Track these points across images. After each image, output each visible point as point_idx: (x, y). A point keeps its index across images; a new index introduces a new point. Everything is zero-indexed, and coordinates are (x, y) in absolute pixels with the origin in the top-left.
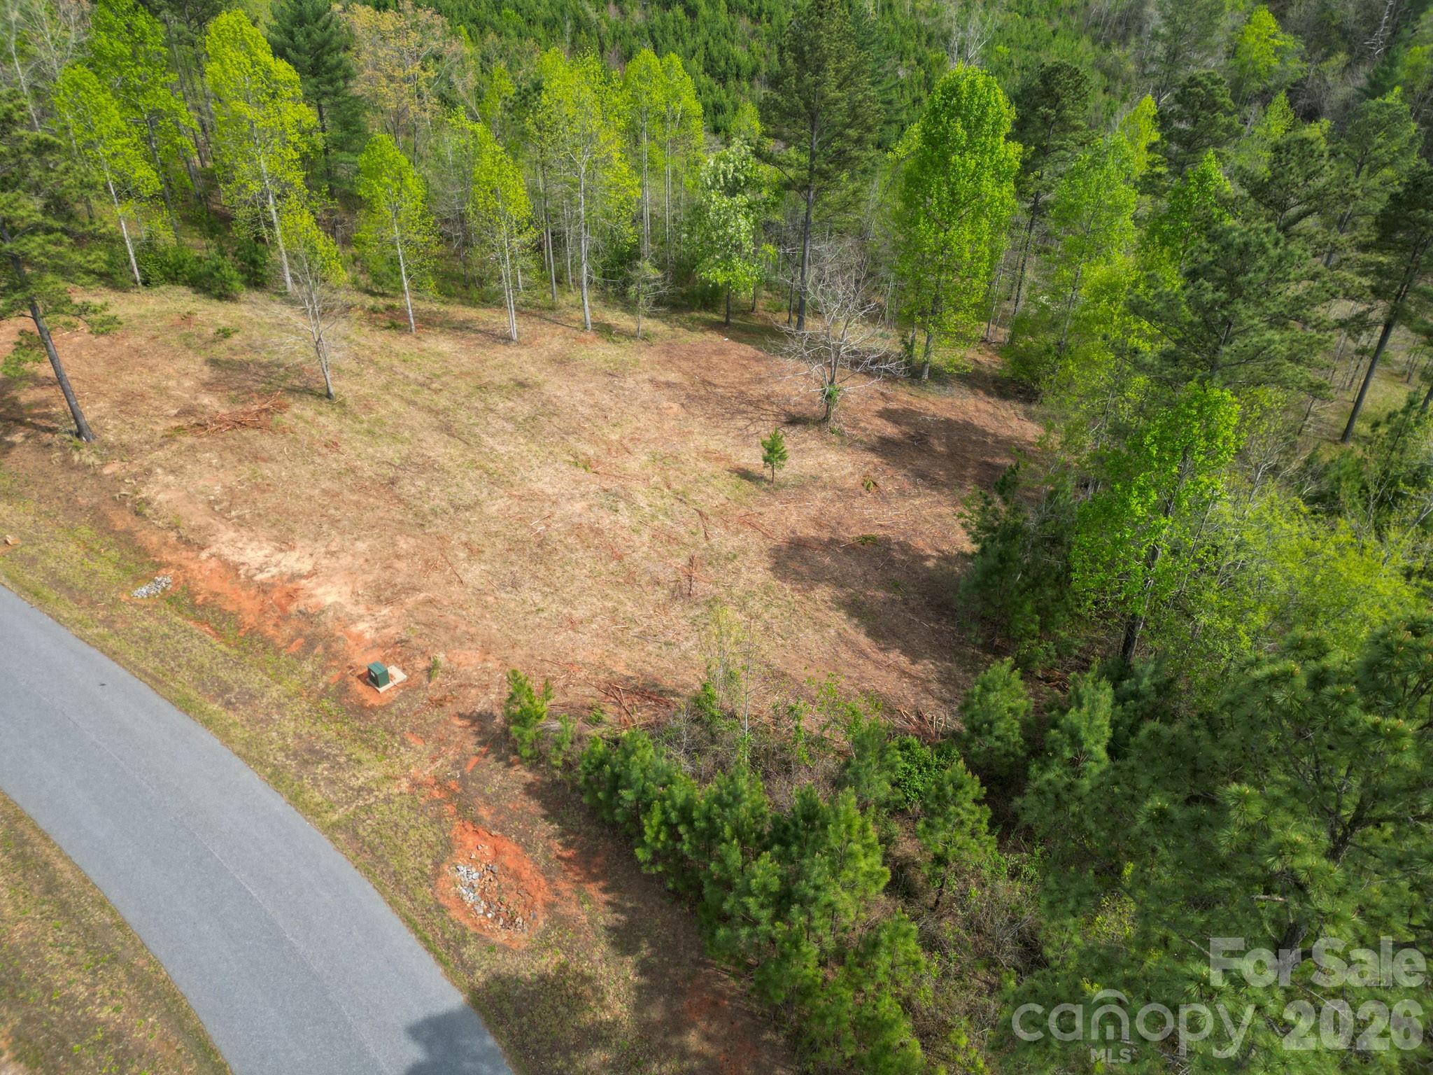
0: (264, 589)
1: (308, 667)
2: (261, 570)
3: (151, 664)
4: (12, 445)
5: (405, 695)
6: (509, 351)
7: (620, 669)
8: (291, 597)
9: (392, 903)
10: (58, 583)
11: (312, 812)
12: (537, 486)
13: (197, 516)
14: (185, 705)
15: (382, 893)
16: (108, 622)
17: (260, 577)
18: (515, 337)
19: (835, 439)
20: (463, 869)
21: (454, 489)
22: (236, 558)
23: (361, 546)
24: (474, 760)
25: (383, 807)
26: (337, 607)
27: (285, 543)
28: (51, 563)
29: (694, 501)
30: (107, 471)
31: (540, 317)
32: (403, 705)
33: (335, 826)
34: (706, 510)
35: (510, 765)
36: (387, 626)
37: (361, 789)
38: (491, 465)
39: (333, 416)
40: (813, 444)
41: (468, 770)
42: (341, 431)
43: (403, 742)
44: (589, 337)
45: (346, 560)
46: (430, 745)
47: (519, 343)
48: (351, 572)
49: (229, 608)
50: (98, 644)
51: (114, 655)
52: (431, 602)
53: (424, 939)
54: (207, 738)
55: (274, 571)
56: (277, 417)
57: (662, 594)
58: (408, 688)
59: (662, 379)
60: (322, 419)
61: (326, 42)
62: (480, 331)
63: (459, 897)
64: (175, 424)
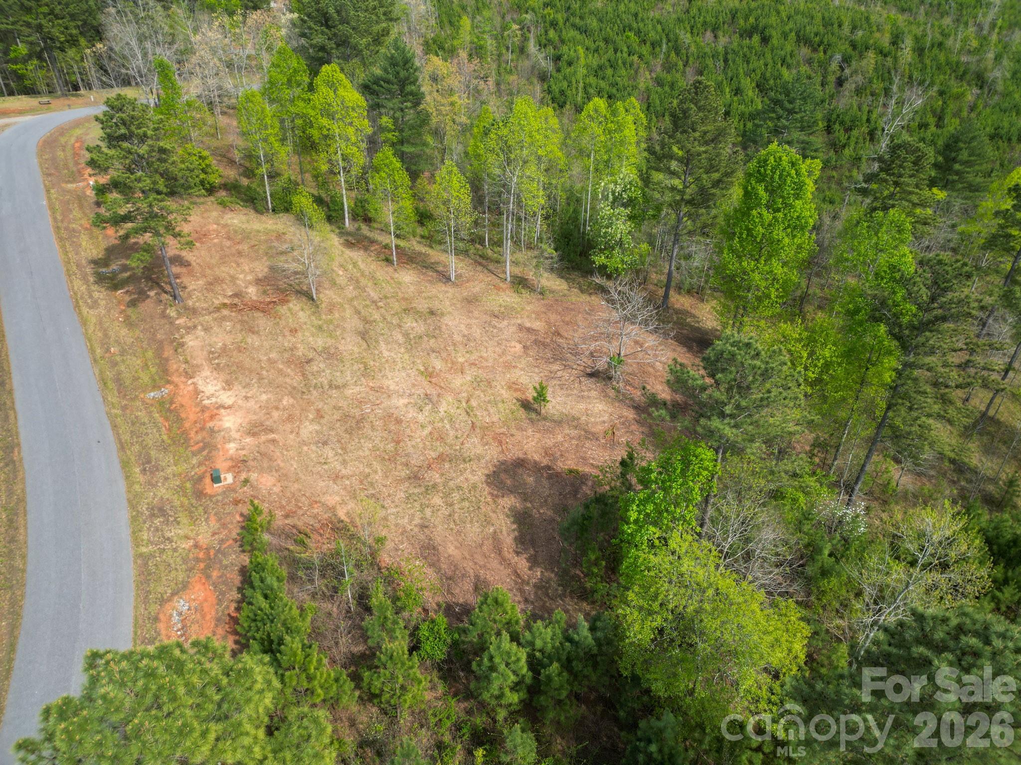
0: (204, 409)
1: (194, 461)
2: (208, 398)
3: (126, 437)
4: (148, 297)
5: (224, 492)
6: (444, 288)
7: (342, 514)
8: (212, 417)
9: (136, 607)
10: (118, 380)
11: (137, 542)
12: (386, 383)
13: (200, 358)
14: (125, 465)
15: (136, 600)
16: (124, 408)
17: (206, 402)
18: (453, 279)
19: (612, 393)
20: (182, 602)
21: (338, 374)
22: (201, 388)
23: (264, 397)
24: (231, 542)
25: (170, 553)
26: (228, 430)
27: (228, 385)
28: (123, 368)
29: (476, 416)
30: (177, 322)
31: (484, 266)
32: (220, 498)
33: (141, 555)
34: (478, 424)
35: (244, 551)
36: (243, 449)
37: (168, 539)
38: (372, 363)
39: (308, 313)
40: (594, 393)
41: (224, 546)
42: (305, 323)
43: (207, 520)
44: (504, 286)
45: (251, 404)
46: (218, 526)
47: (454, 283)
48: (248, 411)
49: (183, 415)
50: (112, 418)
51: (115, 427)
52: (274, 441)
53: (135, 633)
54: (122, 485)
55: (214, 400)
56: (279, 308)
57: (405, 473)
58: (230, 489)
59: (528, 325)
60: (301, 314)
61: (407, 78)
62: (437, 271)
63: (171, 616)
64: (226, 301)
